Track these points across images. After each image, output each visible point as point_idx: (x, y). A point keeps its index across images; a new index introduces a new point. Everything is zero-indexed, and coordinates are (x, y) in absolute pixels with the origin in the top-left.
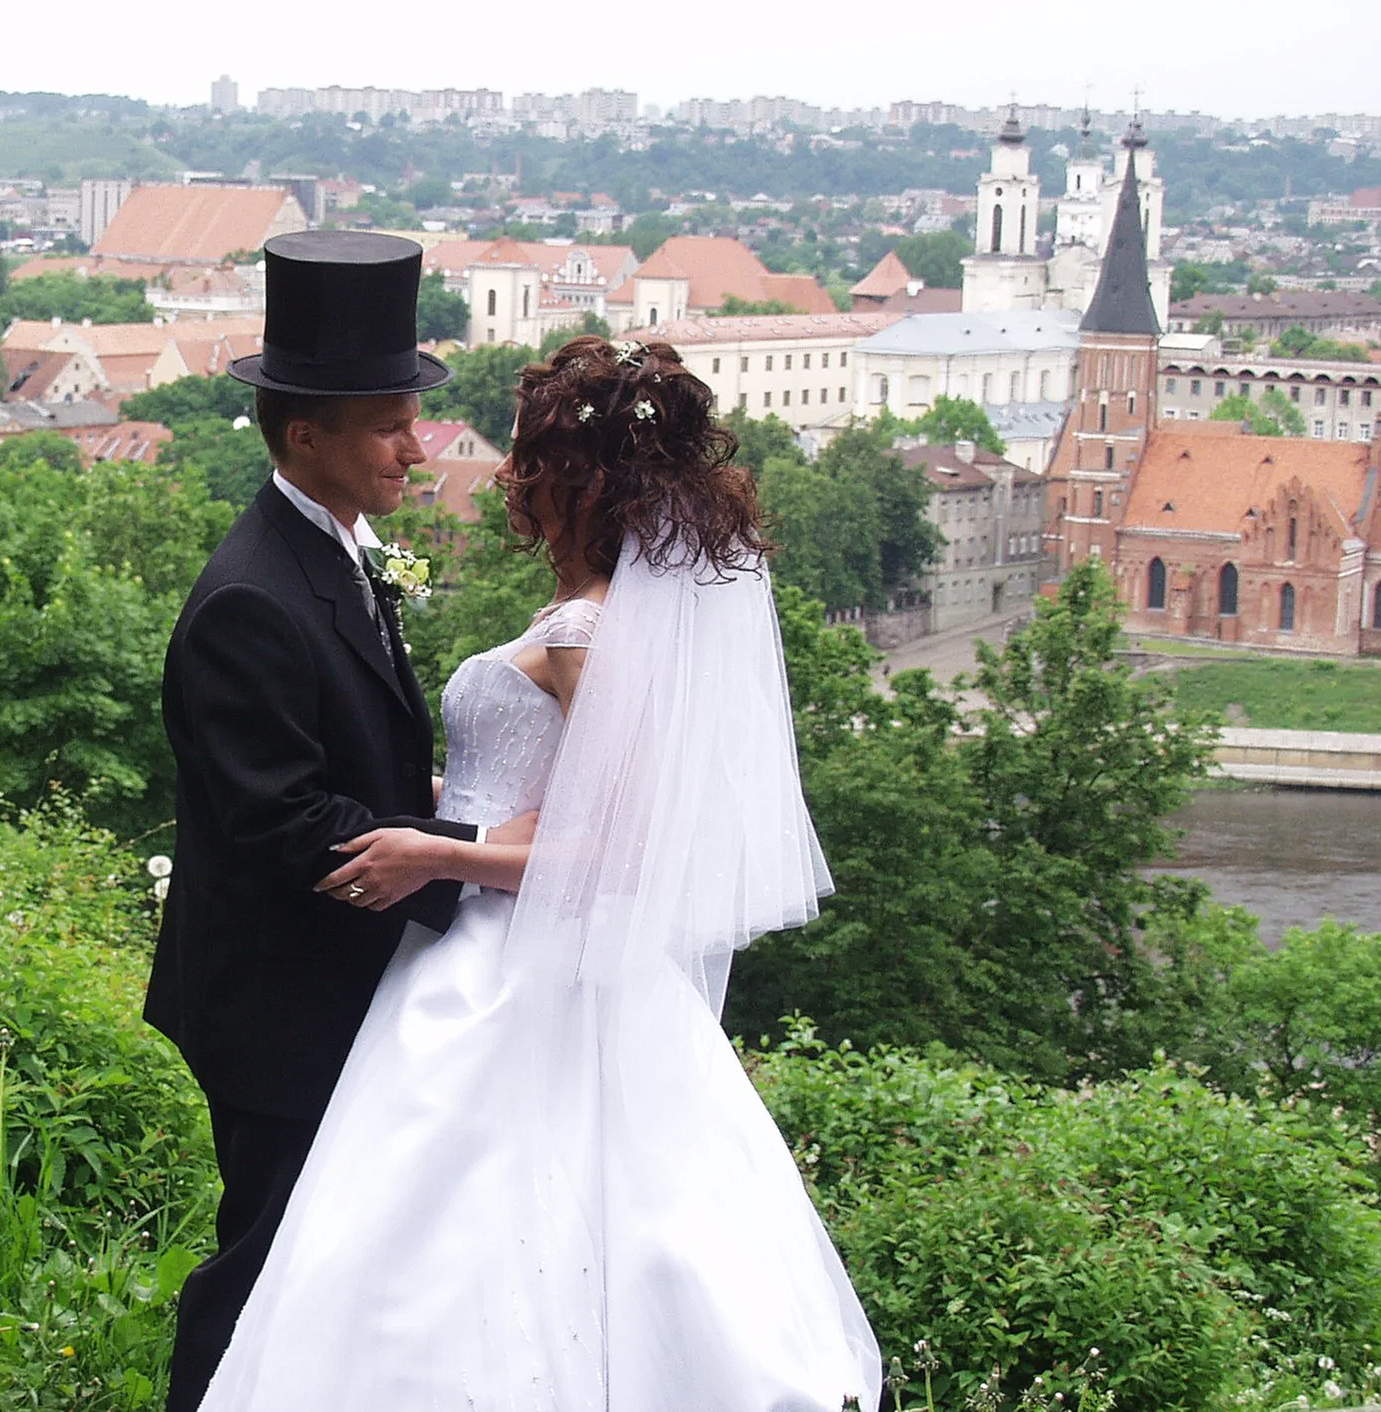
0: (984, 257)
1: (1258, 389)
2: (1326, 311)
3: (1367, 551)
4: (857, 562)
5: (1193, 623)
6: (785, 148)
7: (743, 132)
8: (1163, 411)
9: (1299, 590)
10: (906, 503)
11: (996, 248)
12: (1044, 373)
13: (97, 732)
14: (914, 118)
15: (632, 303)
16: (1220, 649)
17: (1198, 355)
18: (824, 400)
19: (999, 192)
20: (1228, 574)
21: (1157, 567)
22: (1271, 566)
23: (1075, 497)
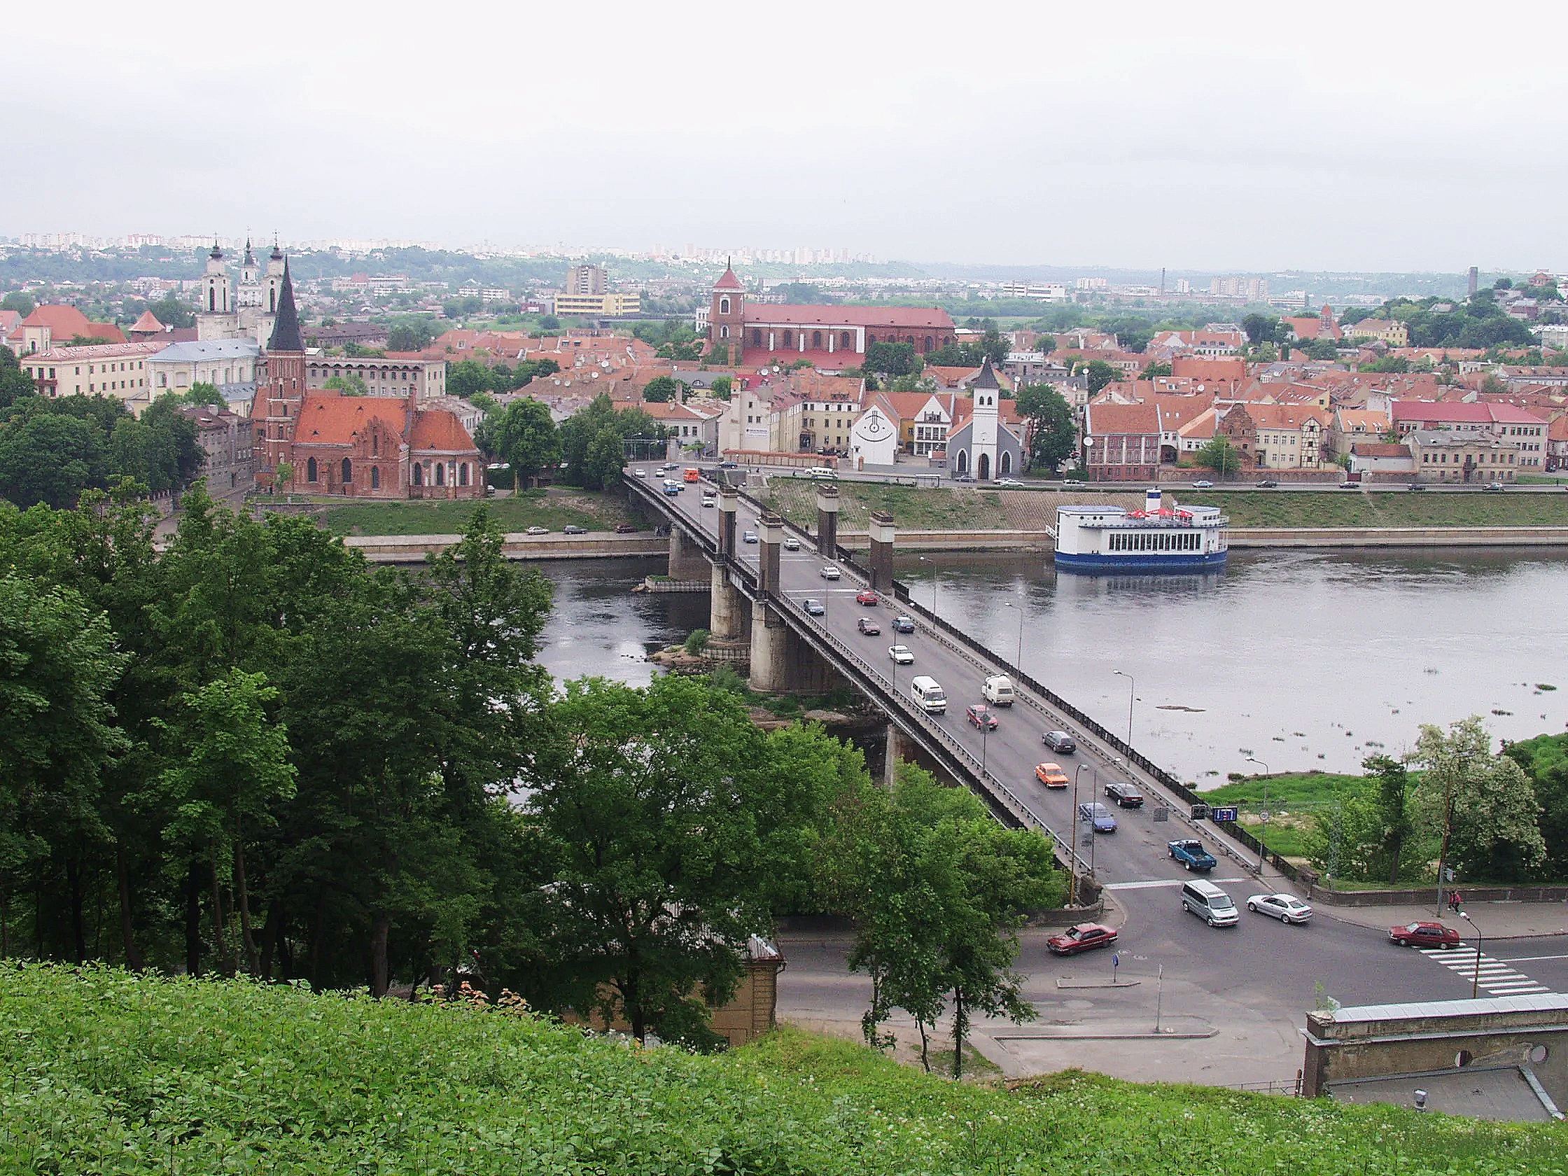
0: (206, 313)
1: (343, 372)
2: (359, 333)
3: (410, 449)
4: (166, 467)
5: (331, 488)
6: (77, 257)
7: (55, 250)
8: (309, 386)
9: (380, 469)
10: (188, 437)
11: (212, 309)
12: (241, 369)
13: (13, 674)
14: (140, 244)
15: (21, 339)
16: (346, 500)
17: (313, 358)
18: (132, 386)
19: (212, 281)
20: (346, 463)
21: (312, 462)
22: (367, 459)
23: (269, 430)
